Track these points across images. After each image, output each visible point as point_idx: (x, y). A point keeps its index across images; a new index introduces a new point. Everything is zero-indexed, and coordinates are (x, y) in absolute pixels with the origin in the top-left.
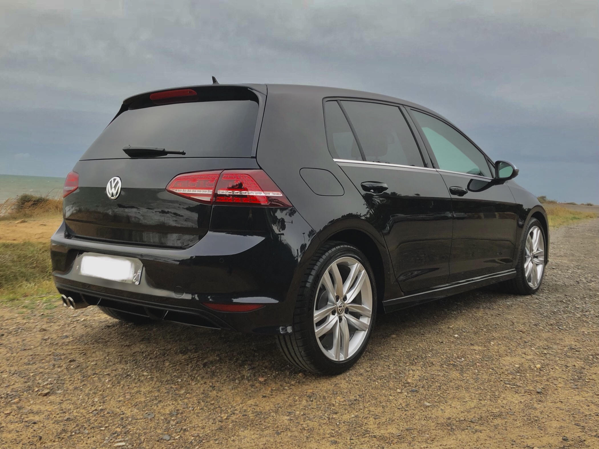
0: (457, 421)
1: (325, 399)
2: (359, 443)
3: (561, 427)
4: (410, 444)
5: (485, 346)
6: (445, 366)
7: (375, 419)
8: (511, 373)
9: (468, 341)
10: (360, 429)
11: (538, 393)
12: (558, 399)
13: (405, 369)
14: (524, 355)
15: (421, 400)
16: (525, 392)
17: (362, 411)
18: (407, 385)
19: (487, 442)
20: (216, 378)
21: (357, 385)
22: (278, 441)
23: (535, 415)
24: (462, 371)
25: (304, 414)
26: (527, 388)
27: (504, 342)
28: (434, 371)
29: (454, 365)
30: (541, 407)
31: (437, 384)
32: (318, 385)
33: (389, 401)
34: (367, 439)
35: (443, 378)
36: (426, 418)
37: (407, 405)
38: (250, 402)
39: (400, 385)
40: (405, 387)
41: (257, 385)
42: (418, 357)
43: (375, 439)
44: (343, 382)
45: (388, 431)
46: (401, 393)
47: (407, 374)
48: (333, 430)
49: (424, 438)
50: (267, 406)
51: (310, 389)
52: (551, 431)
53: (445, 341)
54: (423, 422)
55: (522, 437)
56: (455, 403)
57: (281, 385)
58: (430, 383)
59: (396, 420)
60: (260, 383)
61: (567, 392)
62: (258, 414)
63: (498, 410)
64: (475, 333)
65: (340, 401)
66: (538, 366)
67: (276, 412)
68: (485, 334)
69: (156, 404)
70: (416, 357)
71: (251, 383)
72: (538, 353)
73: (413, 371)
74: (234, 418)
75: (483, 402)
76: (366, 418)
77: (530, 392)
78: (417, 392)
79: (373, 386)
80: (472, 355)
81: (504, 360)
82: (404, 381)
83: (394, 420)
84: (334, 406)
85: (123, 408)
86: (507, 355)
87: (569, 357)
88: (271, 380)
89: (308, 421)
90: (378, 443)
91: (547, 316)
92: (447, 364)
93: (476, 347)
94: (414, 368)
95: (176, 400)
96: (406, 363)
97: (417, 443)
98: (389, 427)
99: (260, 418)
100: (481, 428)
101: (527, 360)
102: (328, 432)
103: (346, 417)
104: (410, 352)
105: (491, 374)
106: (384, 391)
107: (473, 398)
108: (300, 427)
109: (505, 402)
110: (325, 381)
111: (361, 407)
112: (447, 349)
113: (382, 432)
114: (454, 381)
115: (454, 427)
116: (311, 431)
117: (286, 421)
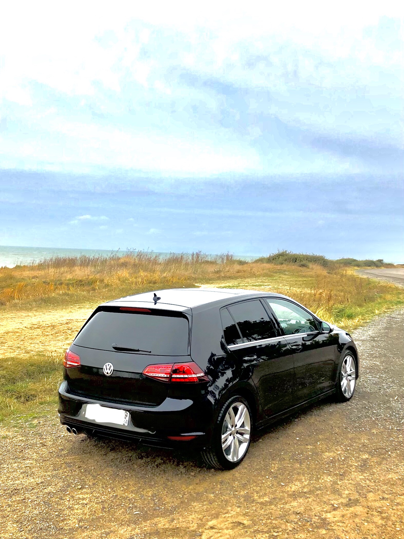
0: (298, 493)
1: (229, 484)
2: (251, 506)
3: (349, 494)
4: (276, 505)
5: (314, 446)
6: (291, 460)
7: (257, 494)
8: (328, 464)
9: (304, 442)
10: (250, 499)
11: (341, 475)
12: (351, 478)
13: (269, 463)
14: (336, 451)
15: (279, 482)
16: (334, 475)
17: (249, 489)
18: (271, 473)
19: (312, 503)
20: (167, 474)
21: (245, 475)
22: (212, 507)
23: (338, 488)
24: (301, 464)
25: (221, 493)
26: (335, 472)
27: (325, 442)
28: (285, 464)
29: (296, 459)
30: (341, 483)
31: (287, 472)
32: (224, 476)
33: (263, 483)
34: (254, 504)
35: (290, 468)
36: (283, 492)
37: (273, 485)
38: (190, 487)
39: (268, 474)
40: (271, 475)
41: (191, 477)
42: (276, 455)
43: (258, 504)
44: (237, 473)
45: (264, 500)
46: (269, 478)
47: (271, 466)
48: (237, 500)
49: (282, 502)
50: (200, 489)
51: (220, 478)
52: (344, 496)
53: (291, 443)
54: (281, 494)
55: (329, 500)
56: (298, 483)
57: (204, 477)
58: (284, 472)
59: (268, 494)
60: (192, 476)
61: (356, 474)
62: (198, 494)
63: (319, 486)
64: (309, 436)
65: (237, 485)
66: (343, 458)
67: (206, 492)
68: (315, 437)
69: (142, 491)
70: (275, 455)
71: (187, 476)
72: (344, 449)
73: (274, 464)
74: (185, 496)
75: (311, 482)
76: (252, 493)
77: (336, 475)
78: (277, 477)
79: (253, 475)
80: (306, 452)
81: (325, 455)
82: (269, 471)
83: (266, 494)
84: (235, 488)
85: (126, 494)
86: (326, 451)
87: (361, 451)
88: (197, 474)
89: (224, 497)
90: (260, 506)
91: (354, 421)
92: (292, 459)
93: (309, 447)
94: (274, 462)
95: (151, 488)
96: (270, 459)
97: (279, 505)
98: (264, 497)
99: (199, 496)
100: (310, 496)
101: (337, 454)
102: (235, 501)
103: (242, 493)
104: (271, 451)
105: (317, 465)
106: (259, 478)
107: (306, 479)
108: (220, 500)
109: (323, 481)
110: (227, 473)
111: (249, 487)
112: (293, 448)
113: (262, 500)
114: (297, 470)
115: (296, 496)
116: (226, 501)
117: (212, 497)
